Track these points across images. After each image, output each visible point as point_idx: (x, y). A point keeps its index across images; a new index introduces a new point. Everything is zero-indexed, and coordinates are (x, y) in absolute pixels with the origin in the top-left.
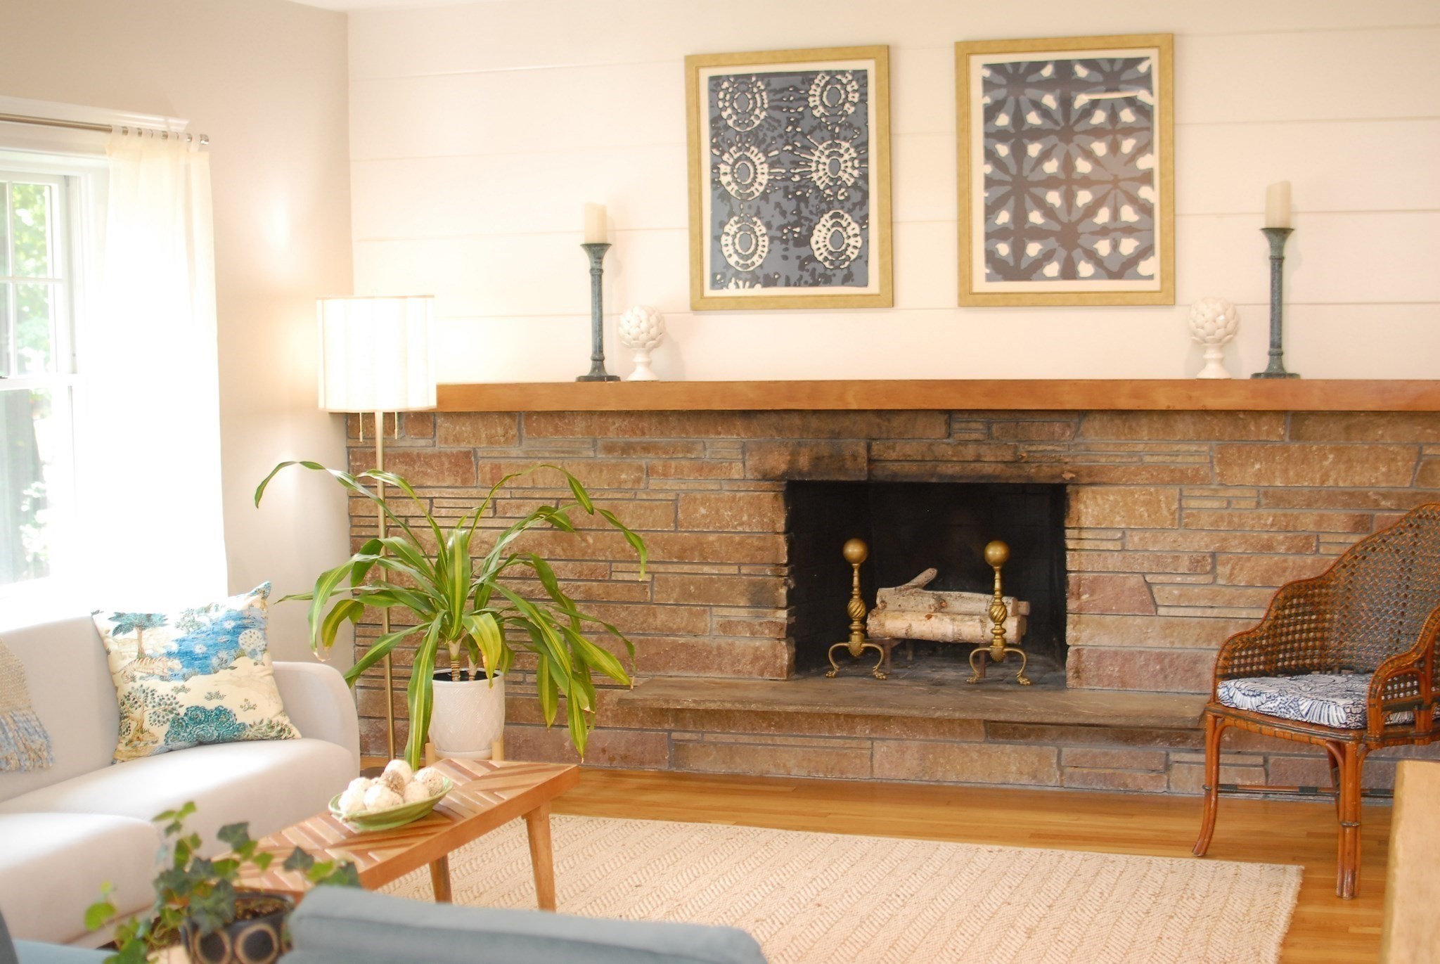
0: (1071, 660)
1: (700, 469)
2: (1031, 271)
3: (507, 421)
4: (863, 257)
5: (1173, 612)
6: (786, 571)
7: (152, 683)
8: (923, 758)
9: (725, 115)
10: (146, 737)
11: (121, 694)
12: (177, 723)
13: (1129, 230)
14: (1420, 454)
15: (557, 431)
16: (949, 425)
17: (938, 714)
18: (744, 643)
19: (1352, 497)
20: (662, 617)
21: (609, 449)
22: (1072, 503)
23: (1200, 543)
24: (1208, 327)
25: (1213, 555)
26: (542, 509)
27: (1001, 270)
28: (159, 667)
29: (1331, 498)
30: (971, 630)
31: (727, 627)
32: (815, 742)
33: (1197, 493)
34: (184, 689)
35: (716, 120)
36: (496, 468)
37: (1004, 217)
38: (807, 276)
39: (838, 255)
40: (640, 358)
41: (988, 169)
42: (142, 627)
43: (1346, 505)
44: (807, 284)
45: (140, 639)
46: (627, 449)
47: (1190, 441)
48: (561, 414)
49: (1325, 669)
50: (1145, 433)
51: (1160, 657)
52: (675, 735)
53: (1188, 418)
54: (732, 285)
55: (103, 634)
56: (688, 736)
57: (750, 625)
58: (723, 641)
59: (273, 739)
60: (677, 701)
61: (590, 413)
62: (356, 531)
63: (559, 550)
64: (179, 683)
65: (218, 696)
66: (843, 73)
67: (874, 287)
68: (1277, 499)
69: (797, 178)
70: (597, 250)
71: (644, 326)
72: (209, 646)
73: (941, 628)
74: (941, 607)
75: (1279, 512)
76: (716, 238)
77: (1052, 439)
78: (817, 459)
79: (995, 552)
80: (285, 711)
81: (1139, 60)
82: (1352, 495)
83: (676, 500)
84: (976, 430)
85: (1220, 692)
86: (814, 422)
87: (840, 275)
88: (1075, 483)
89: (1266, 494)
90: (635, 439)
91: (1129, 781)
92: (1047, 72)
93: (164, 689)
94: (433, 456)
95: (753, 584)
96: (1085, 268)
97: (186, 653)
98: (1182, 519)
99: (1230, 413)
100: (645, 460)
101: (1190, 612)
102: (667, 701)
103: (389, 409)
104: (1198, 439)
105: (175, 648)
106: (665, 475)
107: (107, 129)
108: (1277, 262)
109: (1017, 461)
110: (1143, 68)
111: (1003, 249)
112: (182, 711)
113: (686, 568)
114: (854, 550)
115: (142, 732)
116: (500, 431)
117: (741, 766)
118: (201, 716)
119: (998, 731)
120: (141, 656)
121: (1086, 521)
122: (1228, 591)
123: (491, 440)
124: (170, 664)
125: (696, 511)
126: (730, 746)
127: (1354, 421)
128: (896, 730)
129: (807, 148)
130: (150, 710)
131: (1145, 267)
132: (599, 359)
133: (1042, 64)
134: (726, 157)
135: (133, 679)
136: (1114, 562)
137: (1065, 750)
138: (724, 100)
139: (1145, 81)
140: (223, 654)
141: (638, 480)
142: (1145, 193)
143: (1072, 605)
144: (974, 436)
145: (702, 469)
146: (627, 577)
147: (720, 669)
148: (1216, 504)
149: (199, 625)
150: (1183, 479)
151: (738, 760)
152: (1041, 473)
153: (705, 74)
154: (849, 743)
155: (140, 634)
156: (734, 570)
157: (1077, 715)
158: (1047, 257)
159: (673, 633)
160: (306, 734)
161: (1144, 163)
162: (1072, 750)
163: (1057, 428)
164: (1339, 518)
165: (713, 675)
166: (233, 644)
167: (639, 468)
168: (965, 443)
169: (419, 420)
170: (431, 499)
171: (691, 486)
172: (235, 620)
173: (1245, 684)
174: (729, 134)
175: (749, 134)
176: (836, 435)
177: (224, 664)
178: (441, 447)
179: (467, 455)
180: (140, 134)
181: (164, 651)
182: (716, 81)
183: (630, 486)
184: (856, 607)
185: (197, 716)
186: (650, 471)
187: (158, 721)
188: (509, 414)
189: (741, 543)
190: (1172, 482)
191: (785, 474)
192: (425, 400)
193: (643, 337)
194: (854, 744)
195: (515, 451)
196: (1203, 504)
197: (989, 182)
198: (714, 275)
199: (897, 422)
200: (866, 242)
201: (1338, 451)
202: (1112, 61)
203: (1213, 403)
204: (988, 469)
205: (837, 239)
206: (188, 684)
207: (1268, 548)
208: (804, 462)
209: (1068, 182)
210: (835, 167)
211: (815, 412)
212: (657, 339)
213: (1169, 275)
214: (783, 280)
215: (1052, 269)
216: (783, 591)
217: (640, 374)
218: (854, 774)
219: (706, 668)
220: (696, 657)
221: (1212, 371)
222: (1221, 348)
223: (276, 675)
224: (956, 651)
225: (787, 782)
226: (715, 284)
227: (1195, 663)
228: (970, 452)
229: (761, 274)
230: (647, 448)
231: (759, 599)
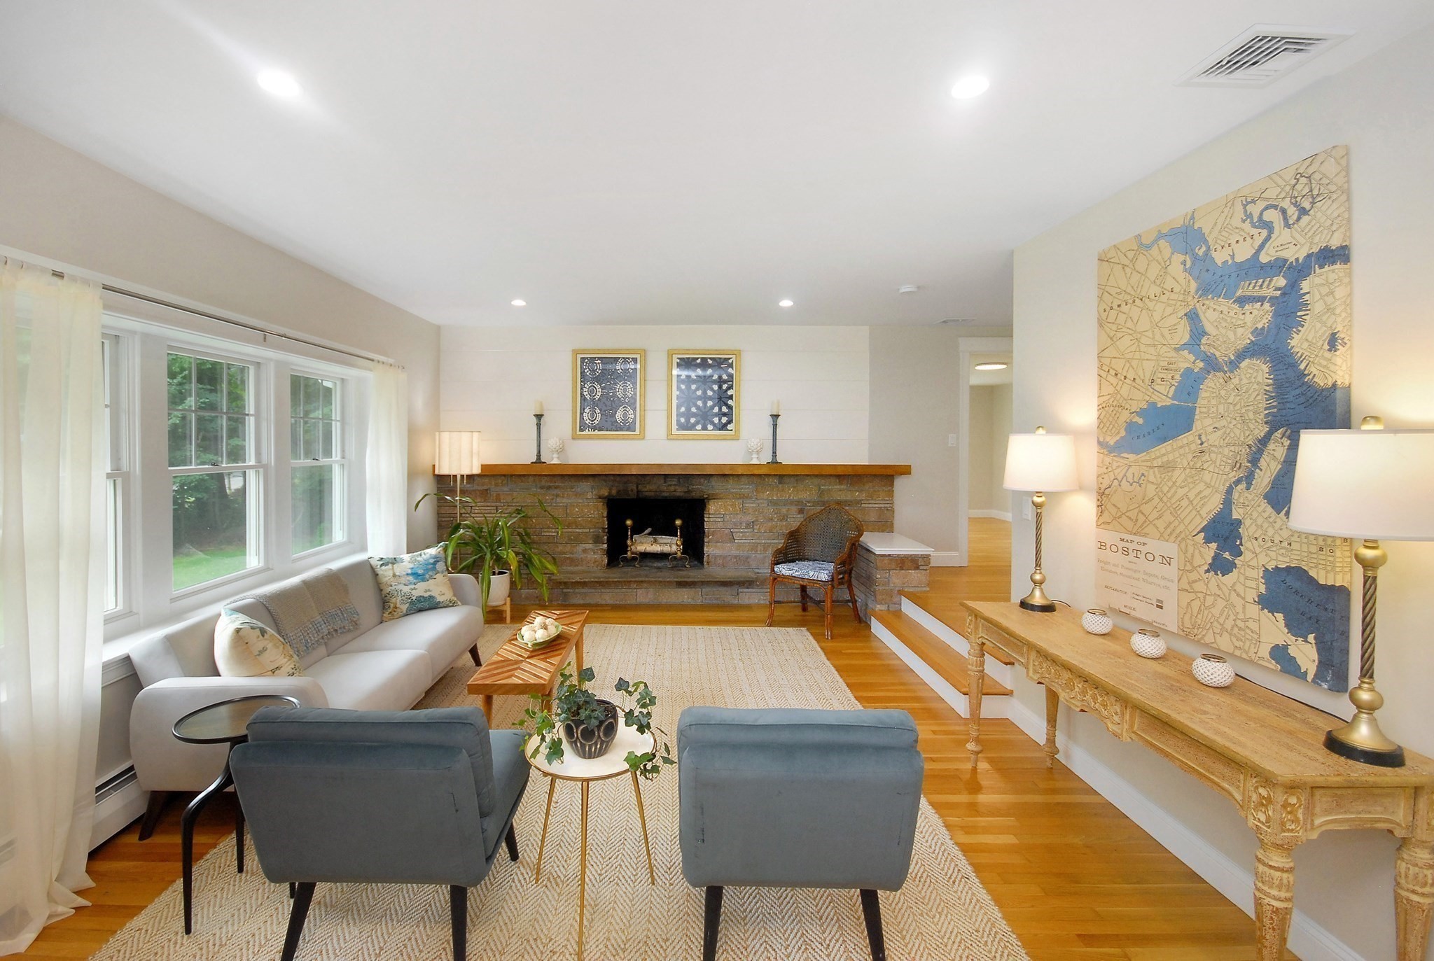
0: (705, 559)
1: (576, 495)
2: (692, 428)
3: (503, 477)
4: (634, 422)
5: (740, 541)
6: (607, 530)
7: (401, 587)
8: (655, 594)
9: (586, 371)
10: (398, 610)
11: (384, 593)
12: (412, 603)
13: (725, 414)
14: (820, 488)
15: (522, 482)
16: (665, 479)
17: (668, 580)
18: (591, 556)
19: (799, 502)
20: (560, 548)
21: (542, 488)
22: (707, 506)
23: (750, 518)
24: (755, 447)
25: (753, 522)
26: (517, 509)
27: (682, 427)
28: (403, 580)
29: (792, 503)
30: (666, 549)
31: (585, 551)
32: (616, 591)
33: (748, 502)
34: (415, 589)
35: (582, 373)
36: (498, 495)
37: (683, 409)
38: (614, 428)
39: (625, 421)
40: (555, 455)
41: (678, 393)
42: (393, 563)
43: (796, 505)
44: (614, 431)
45: (393, 569)
46: (549, 488)
47: (746, 485)
48: (524, 475)
49: (800, 560)
50: (731, 482)
51: (736, 557)
52: (565, 590)
53: (746, 477)
54: (587, 430)
55: (375, 567)
56: (569, 590)
57: (593, 550)
58: (583, 556)
59: (450, 606)
60: (573, 579)
61: (535, 475)
62: (440, 519)
63: (522, 525)
64: (413, 586)
65: (429, 591)
66: (629, 358)
67: (637, 432)
68: (774, 503)
69: (611, 394)
70: (539, 417)
71: (558, 444)
72: (424, 570)
73: (656, 548)
74: (656, 541)
75: (775, 508)
76: (582, 414)
77: (700, 484)
78: (618, 492)
79: (678, 522)
80: (454, 595)
81: (730, 359)
82: (798, 502)
83: (566, 506)
84: (674, 481)
85: (776, 569)
86: (618, 479)
87: (625, 429)
88: (708, 499)
89: (771, 502)
90: (551, 484)
91: (725, 599)
92: (699, 361)
93: (406, 589)
94: (473, 491)
95: (596, 535)
96: (710, 427)
97: (415, 574)
98: (744, 511)
99: (760, 475)
100: (555, 492)
101: (746, 541)
102: (569, 579)
103: (462, 473)
104: (749, 484)
105: (410, 571)
106: (563, 497)
107: (373, 360)
108: (775, 426)
109: (689, 492)
110: (730, 361)
111: (683, 420)
112: (414, 598)
113: (570, 530)
114: (629, 522)
115: (396, 608)
116: (500, 481)
117: (588, 600)
118: (422, 600)
119: (681, 584)
120: (394, 576)
121: (711, 512)
122: (758, 534)
123: (496, 485)
124: (408, 578)
125: (574, 510)
126: (585, 593)
127: (799, 478)
128: (645, 585)
129: (615, 384)
130: (400, 598)
131: (729, 427)
132: (539, 455)
133: (698, 358)
134: (586, 386)
135: (391, 586)
136: (720, 525)
137: (703, 590)
138: (586, 366)
139: (731, 366)
140: (430, 573)
141: (553, 499)
142: (730, 402)
143: (706, 540)
144: (673, 483)
145: (577, 495)
146: (548, 534)
147: (582, 566)
148: (754, 505)
149: (419, 561)
150: (743, 497)
151: (588, 598)
152: (695, 495)
153: (579, 356)
154: (628, 590)
155: (393, 566)
156: (588, 530)
157: (716, 578)
158: (697, 423)
159: (564, 553)
160: (464, 603)
161: (730, 393)
162: (706, 590)
163: (702, 480)
164: (794, 509)
165: (580, 568)
166: (434, 569)
167: (553, 495)
168: (671, 485)
169: (471, 477)
170: (471, 507)
171: (572, 501)
172: (434, 558)
173: (784, 566)
174: (587, 378)
175: (594, 378)
176: (626, 483)
177: (431, 578)
178: (476, 487)
179: (487, 490)
180: (391, 365)
181: (405, 573)
182: (583, 359)
183: (549, 501)
184: (629, 542)
185: (420, 599)
186: (557, 496)
187: (403, 602)
188: (504, 475)
189: (591, 521)
190: (740, 498)
191: (607, 496)
192: (476, 470)
193: (558, 448)
194: (630, 590)
195: (505, 489)
196: (750, 505)
197: (678, 397)
198: (580, 427)
199: (648, 478)
200: (635, 416)
201: (794, 487)
202: (720, 358)
203: (756, 472)
204: (678, 494)
205: (625, 415)
206: (416, 586)
207: (772, 519)
208: (614, 492)
209: (705, 398)
210: (625, 390)
211: (619, 475)
212: (561, 450)
213: (738, 430)
214: (605, 429)
215: (699, 427)
216: (606, 537)
217: (555, 461)
218: (631, 601)
219: (577, 566)
220: (573, 562)
221: (755, 462)
222: (758, 454)
223: (451, 580)
224: (662, 556)
225: (607, 605)
226: (581, 430)
227: (747, 558)
228: (672, 488)
229: (597, 426)
230: (556, 488)
231: (597, 540)
